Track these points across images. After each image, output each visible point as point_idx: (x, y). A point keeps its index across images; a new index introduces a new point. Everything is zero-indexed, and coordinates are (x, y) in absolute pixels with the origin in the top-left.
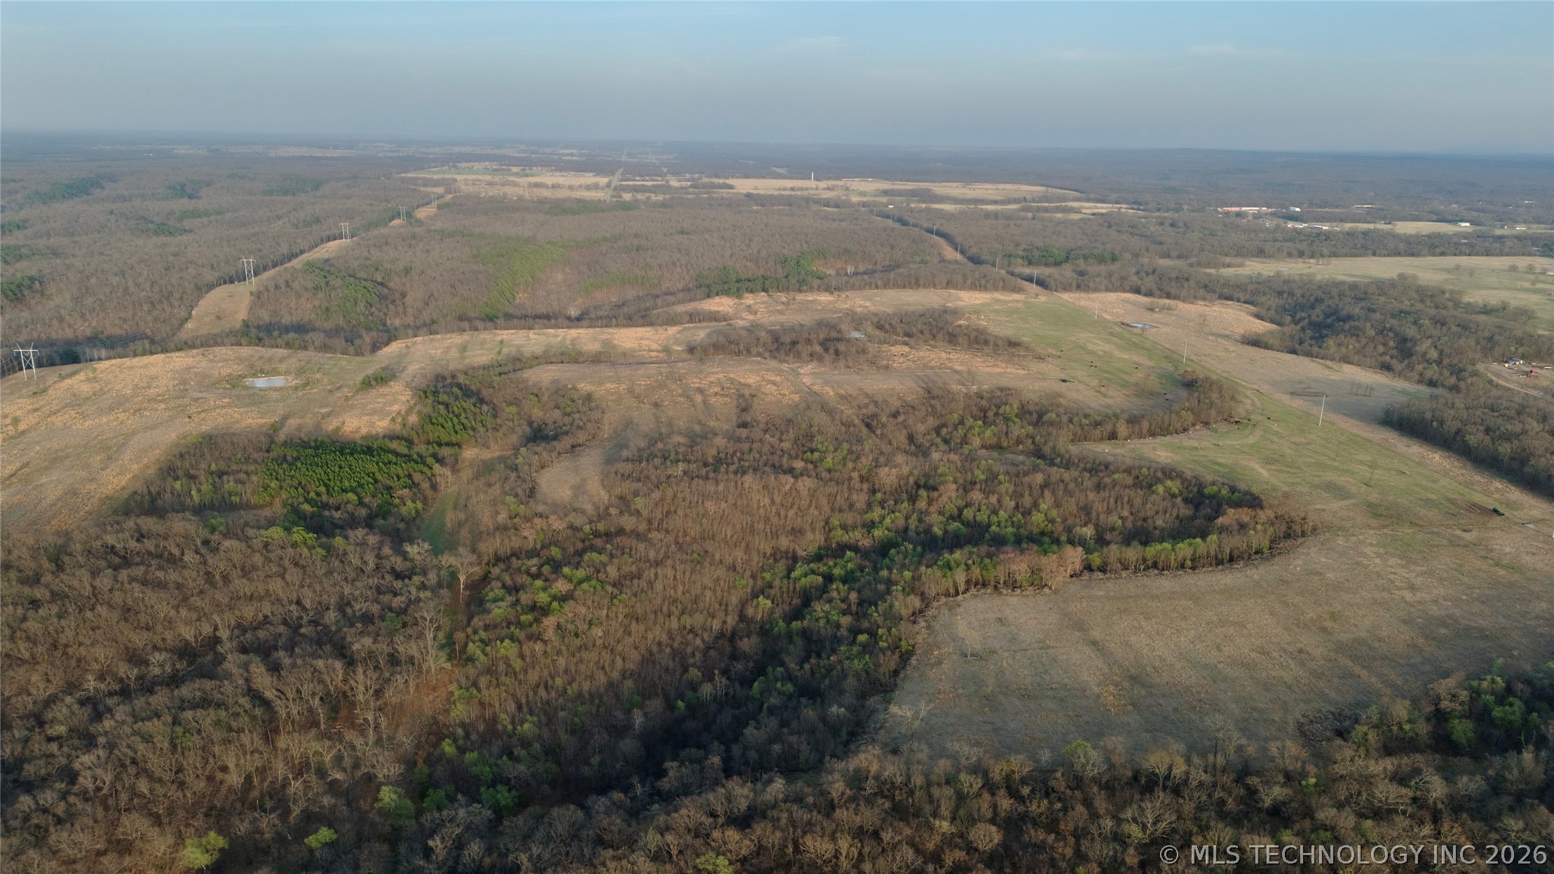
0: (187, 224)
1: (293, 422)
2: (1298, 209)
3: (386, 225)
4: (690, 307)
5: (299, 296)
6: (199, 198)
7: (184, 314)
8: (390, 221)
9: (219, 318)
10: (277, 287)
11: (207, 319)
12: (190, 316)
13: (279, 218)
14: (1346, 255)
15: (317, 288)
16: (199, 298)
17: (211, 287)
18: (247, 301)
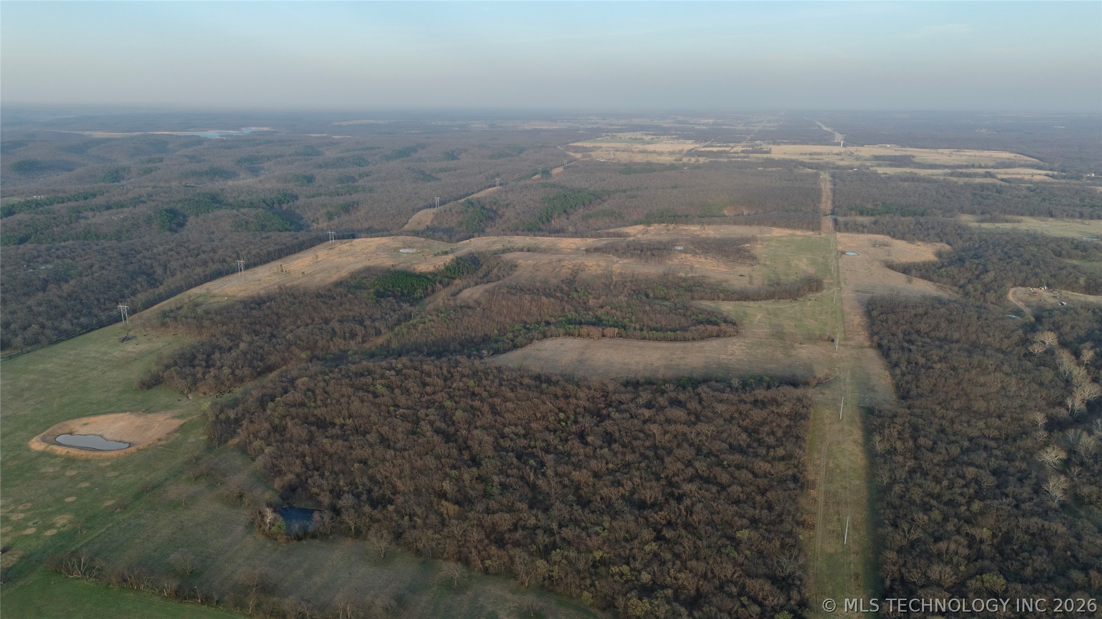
0: (439, 175)
3: (530, 178)
4: (618, 230)
5: (453, 215)
6: (459, 159)
7: (405, 221)
8: (533, 176)
9: (419, 223)
10: (445, 211)
11: (414, 224)
12: (407, 222)
13: (480, 173)
15: (462, 212)
16: (413, 214)
17: (419, 209)
18: (432, 216)
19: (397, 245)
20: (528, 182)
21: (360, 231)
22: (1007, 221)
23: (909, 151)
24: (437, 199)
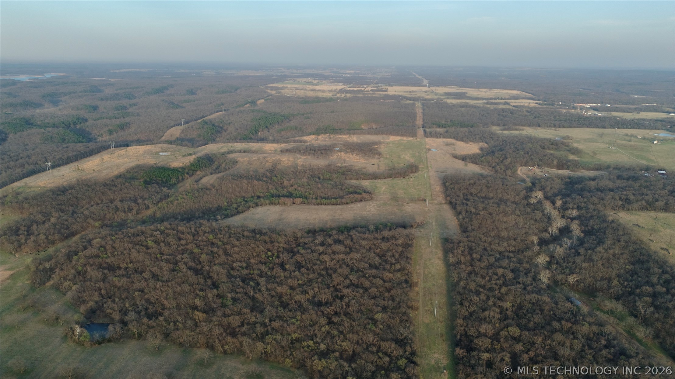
0: (184, 105)
1: (161, 163)
2: (609, 105)
3: (243, 106)
4: (300, 138)
5: (194, 130)
6: (196, 94)
7: (162, 135)
8: (245, 105)
9: (171, 136)
10: (189, 128)
12: (164, 135)
13: (211, 103)
14: (575, 127)
15: (200, 128)
17: (171, 127)
18: (180, 131)
19: (157, 150)
20: (242, 109)
21: (132, 142)
22: (516, 130)
23: (464, 90)
24: (183, 120)
